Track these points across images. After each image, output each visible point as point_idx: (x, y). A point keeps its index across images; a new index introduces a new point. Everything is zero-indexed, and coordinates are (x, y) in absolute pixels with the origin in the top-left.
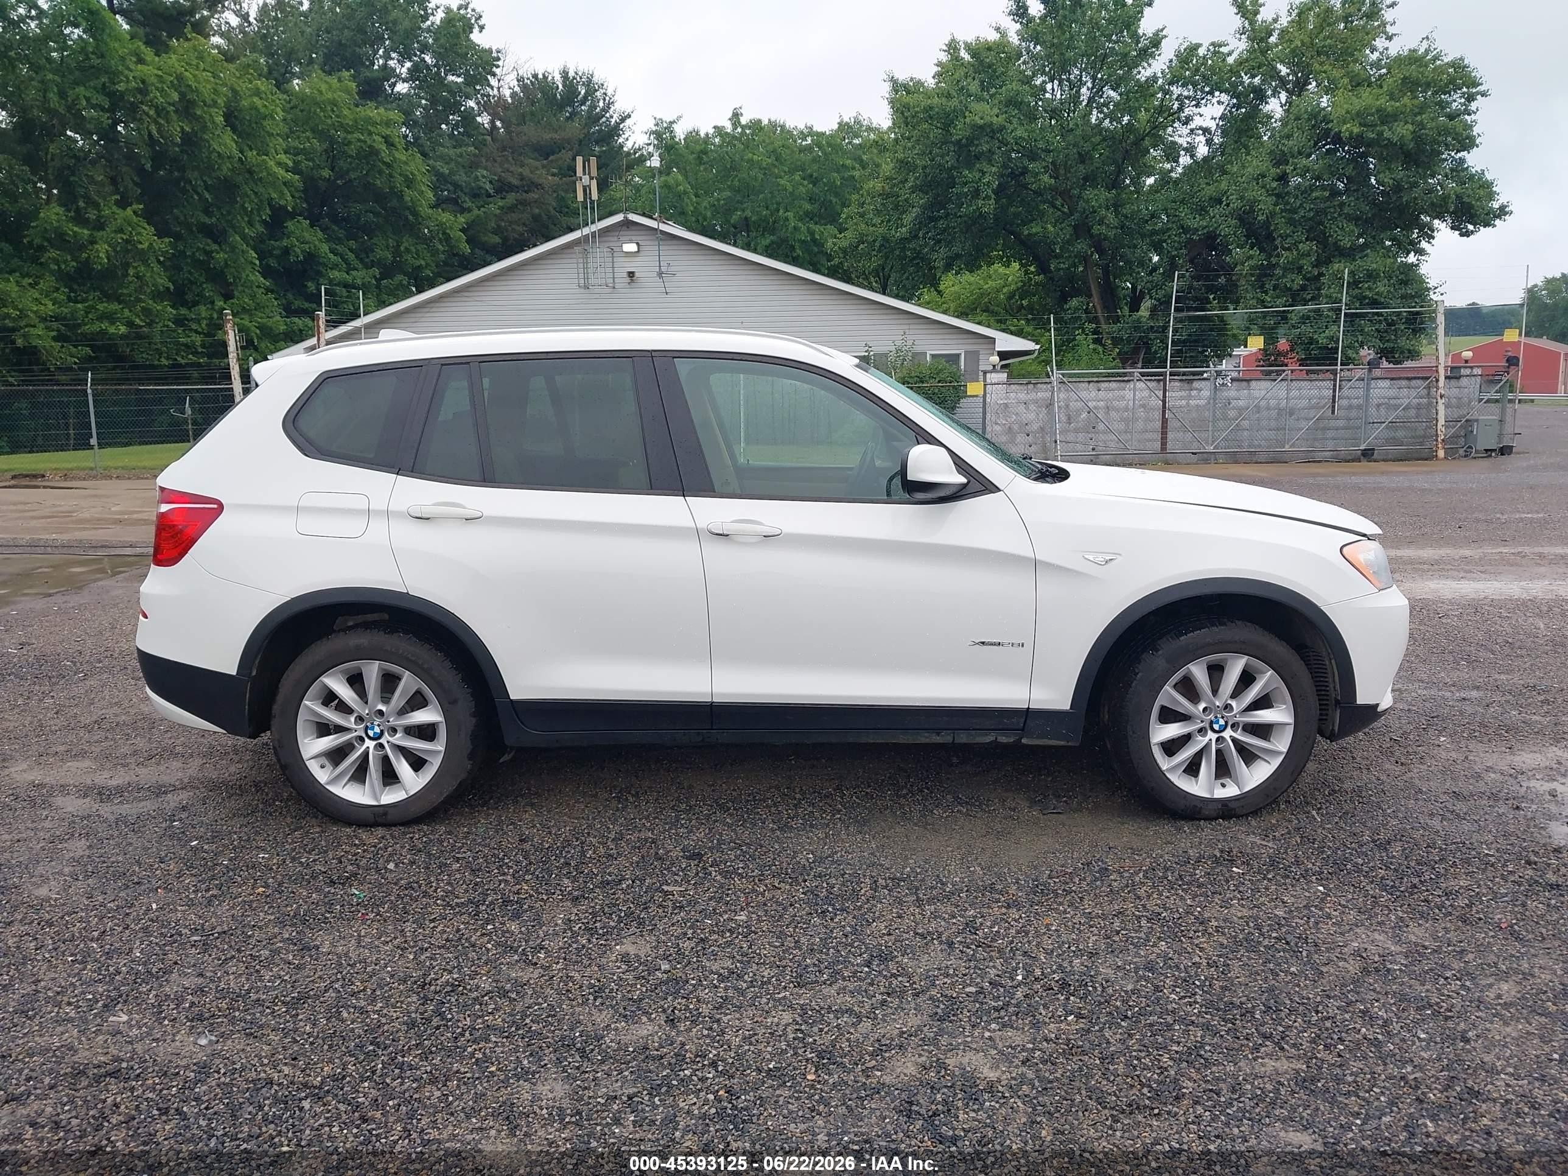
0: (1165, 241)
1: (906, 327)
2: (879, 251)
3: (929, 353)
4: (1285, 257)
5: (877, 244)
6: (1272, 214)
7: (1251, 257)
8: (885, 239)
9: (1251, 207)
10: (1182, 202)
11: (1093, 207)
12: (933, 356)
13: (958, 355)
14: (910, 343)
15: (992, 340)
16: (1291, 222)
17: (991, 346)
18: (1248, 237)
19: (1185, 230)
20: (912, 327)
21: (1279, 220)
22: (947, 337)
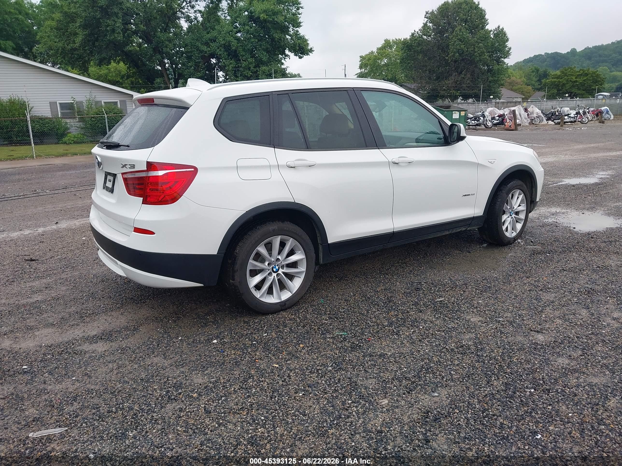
0: (192, 56)
1: (90, 89)
2: (61, 54)
3: (103, 101)
4: (244, 64)
5: (60, 51)
6: (237, 47)
7: (231, 63)
8: (63, 49)
9: (229, 44)
10: (197, 40)
11: (162, 40)
12: (105, 103)
13: (117, 102)
14: (93, 97)
15: (132, 96)
16: (244, 50)
17: (131, 98)
18: (229, 56)
19: (202, 51)
20: (93, 89)
21: (240, 49)
22: (110, 94)
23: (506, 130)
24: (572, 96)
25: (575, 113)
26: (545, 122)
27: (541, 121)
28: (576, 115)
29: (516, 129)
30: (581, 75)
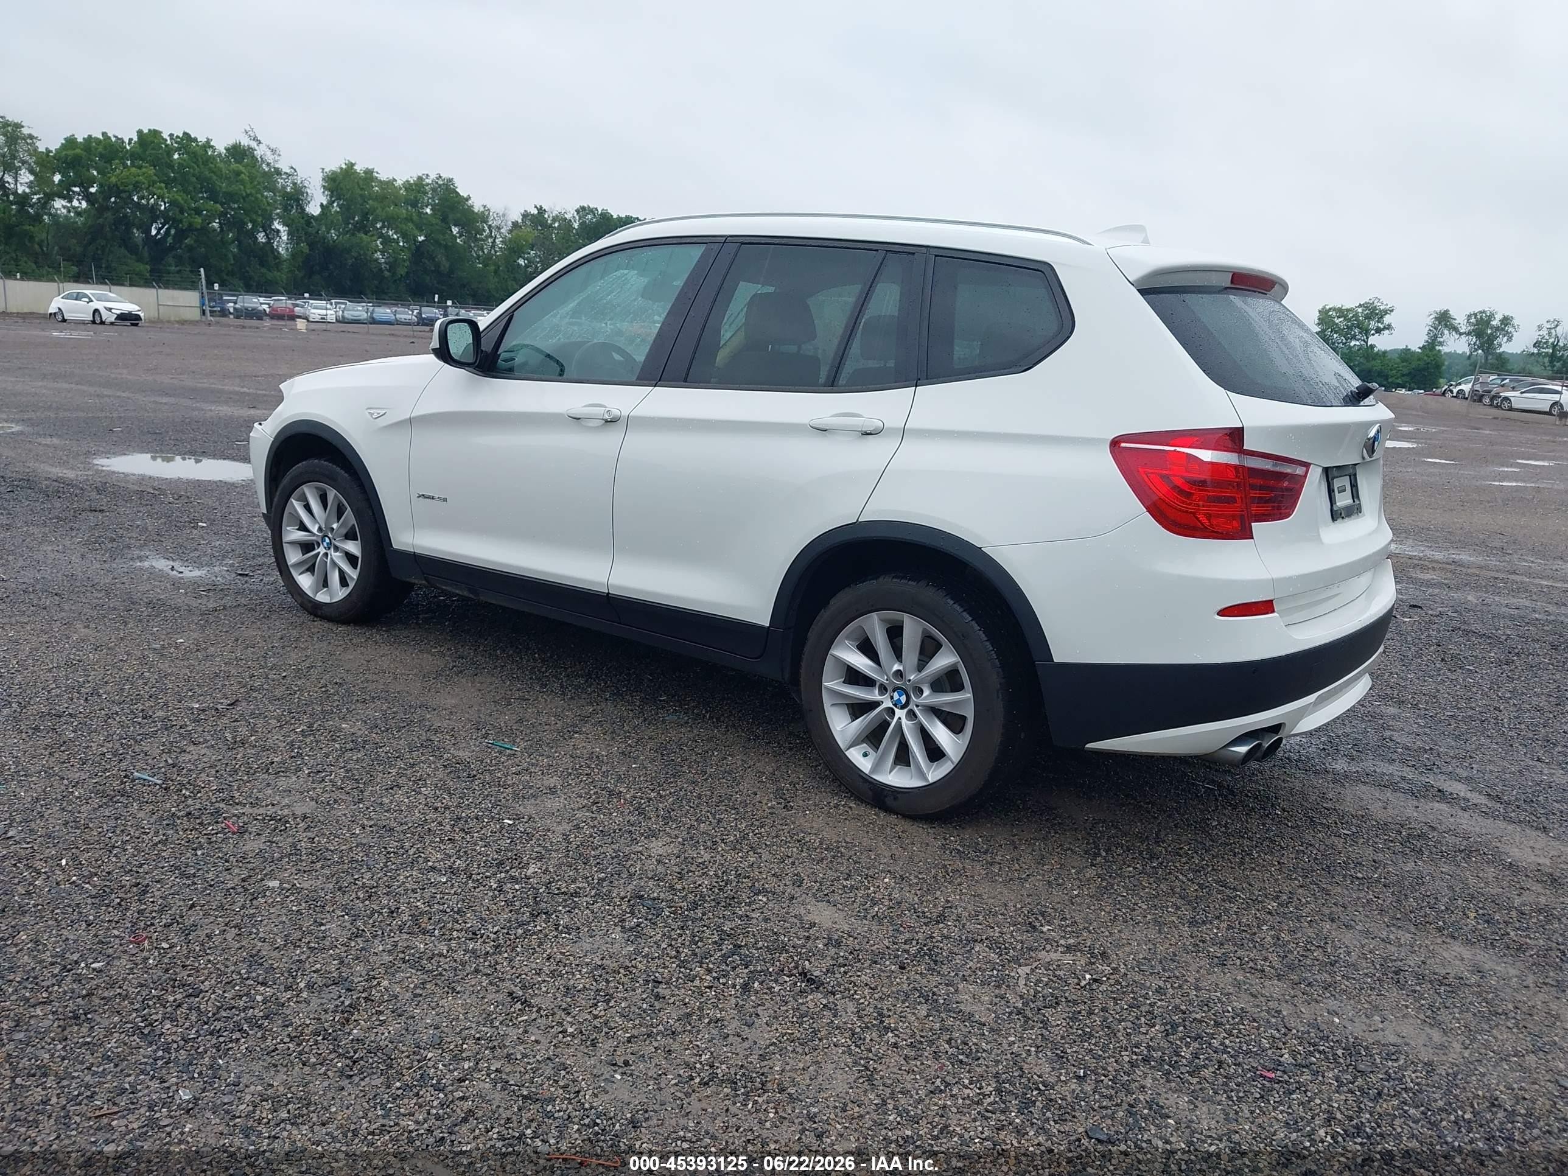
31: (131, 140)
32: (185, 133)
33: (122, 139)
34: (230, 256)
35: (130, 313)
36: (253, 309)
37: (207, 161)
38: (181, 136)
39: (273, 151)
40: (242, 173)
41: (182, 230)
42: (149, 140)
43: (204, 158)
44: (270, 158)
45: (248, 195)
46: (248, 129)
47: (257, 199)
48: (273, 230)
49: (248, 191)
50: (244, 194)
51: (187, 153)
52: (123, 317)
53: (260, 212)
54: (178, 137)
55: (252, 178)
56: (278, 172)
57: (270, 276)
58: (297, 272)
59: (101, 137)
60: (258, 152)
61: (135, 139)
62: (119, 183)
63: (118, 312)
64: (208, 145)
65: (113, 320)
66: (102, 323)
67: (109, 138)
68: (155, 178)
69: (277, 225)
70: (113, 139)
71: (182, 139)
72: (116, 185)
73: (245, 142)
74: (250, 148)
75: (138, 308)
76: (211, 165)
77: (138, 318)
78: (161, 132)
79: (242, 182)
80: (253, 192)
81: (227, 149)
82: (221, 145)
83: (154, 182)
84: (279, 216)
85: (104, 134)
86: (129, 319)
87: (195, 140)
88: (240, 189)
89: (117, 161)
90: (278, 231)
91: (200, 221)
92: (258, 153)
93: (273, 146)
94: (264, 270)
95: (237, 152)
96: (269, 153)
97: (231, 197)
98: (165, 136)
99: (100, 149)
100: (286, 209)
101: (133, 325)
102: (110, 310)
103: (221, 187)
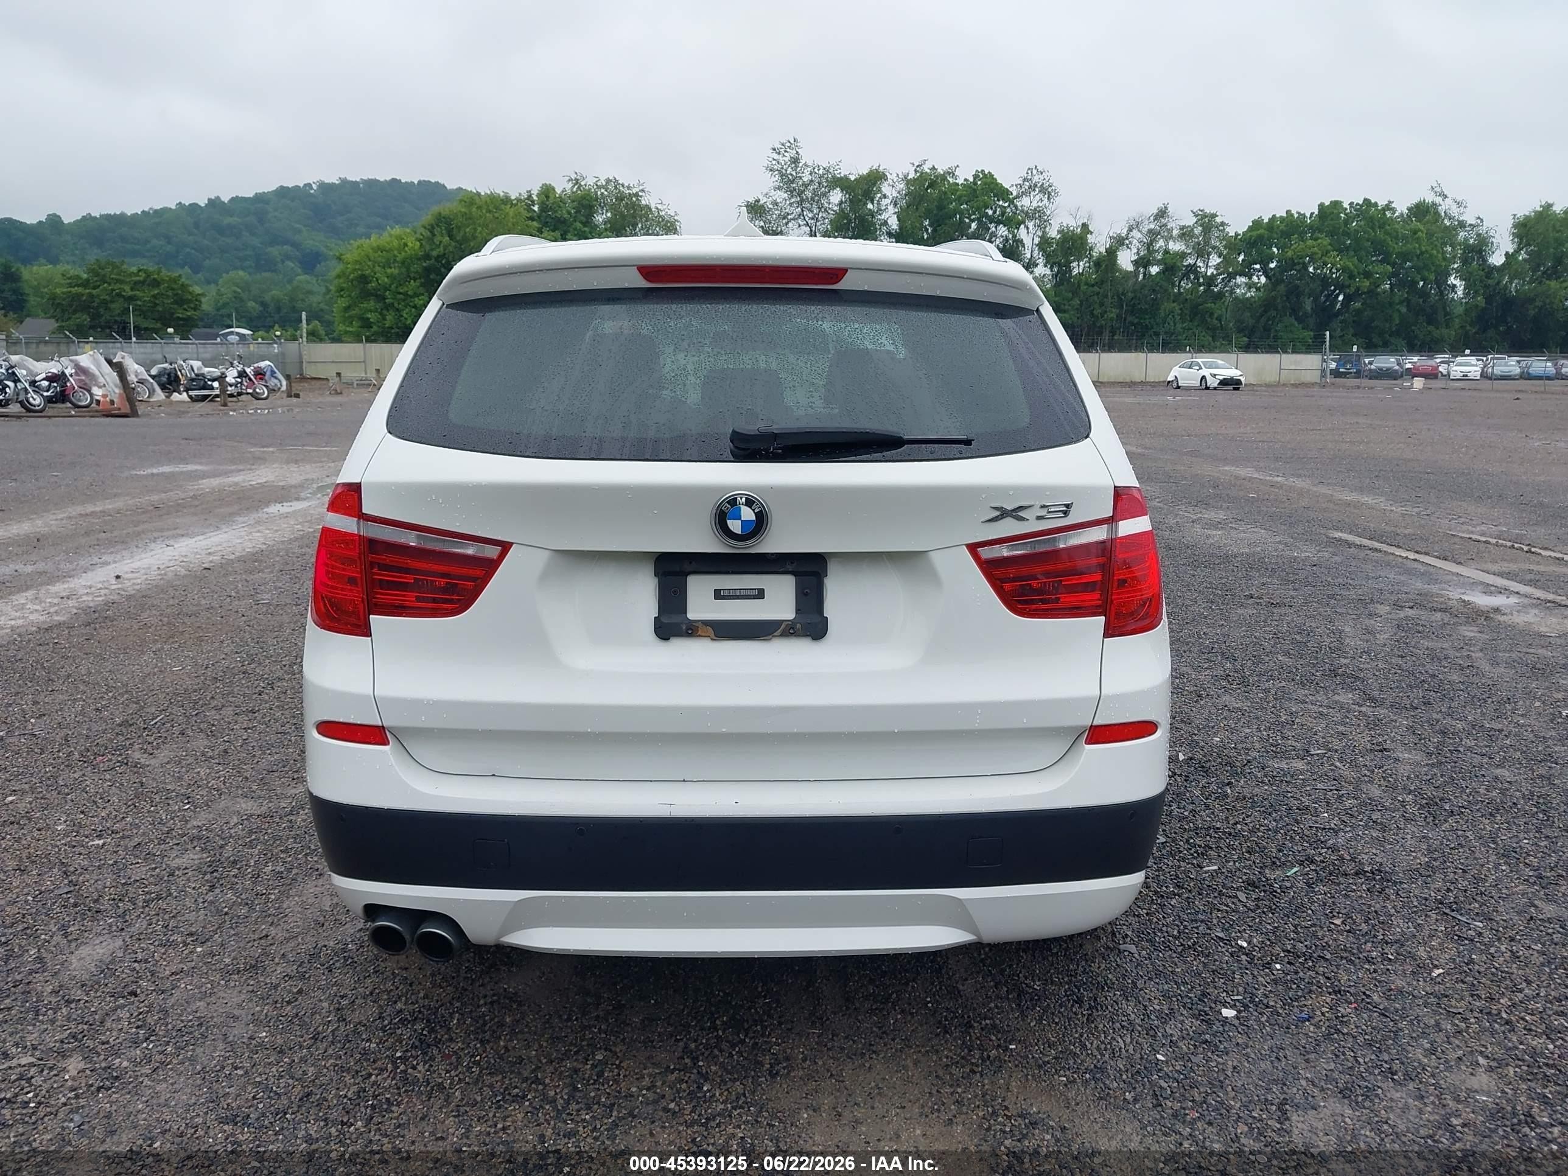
23: (107, 416)
24: (143, 334)
25: (236, 374)
26: (160, 395)
27: (152, 392)
28: (239, 380)
29: (134, 413)
30: (143, 282)
31: (1312, 214)
32: (1365, 200)
33: (1304, 215)
34: (1396, 316)
35: (1232, 378)
36: (1388, 369)
37: (1384, 224)
38: (1361, 203)
39: (1459, 204)
40: (1420, 230)
41: (1349, 295)
42: (1329, 213)
43: (1382, 221)
44: (1454, 211)
45: (1422, 253)
46: (1434, 185)
47: (1431, 255)
48: (1449, 286)
49: (1423, 249)
50: (1418, 252)
51: (1364, 219)
52: (1225, 382)
53: (1433, 269)
54: (1358, 204)
55: (1430, 235)
56: (1462, 225)
57: (1436, 333)
58: (1468, 328)
59: (1285, 215)
60: (1443, 207)
61: (1316, 213)
62: (1294, 257)
63: (1221, 378)
64: (1388, 207)
65: (1216, 385)
66: (1207, 388)
67: (1292, 215)
68: (1330, 247)
69: (1453, 280)
70: (1296, 216)
71: (1361, 206)
72: (1292, 259)
73: (1430, 198)
74: (1434, 204)
75: (1239, 373)
76: (1388, 227)
77: (1239, 382)
78: (1341, 202)
79: (1418, 240)
80: (1429, 248)
81: (1409, 209)
82: (1402, 207)
83: (1328, 252)
84: (1457, 271)
85: (1288, 212)
86: (1231, 384)
87: (1376, 204)
88: (1415, 248)
89: (1296, 236)
90: (1454, 286)
91: (1368, 284)
92: (1441, 210)
93: (1459, 199)
94: (1430, 328)
95: (1421, 211)
96: (1454, 206)
97: (1405, 256)
98: (1346, 205)
99: (1282, 227)
100: (1465, 261)
101: (1235, 389)
102: (1214, 376)
103: (1394, 248)
